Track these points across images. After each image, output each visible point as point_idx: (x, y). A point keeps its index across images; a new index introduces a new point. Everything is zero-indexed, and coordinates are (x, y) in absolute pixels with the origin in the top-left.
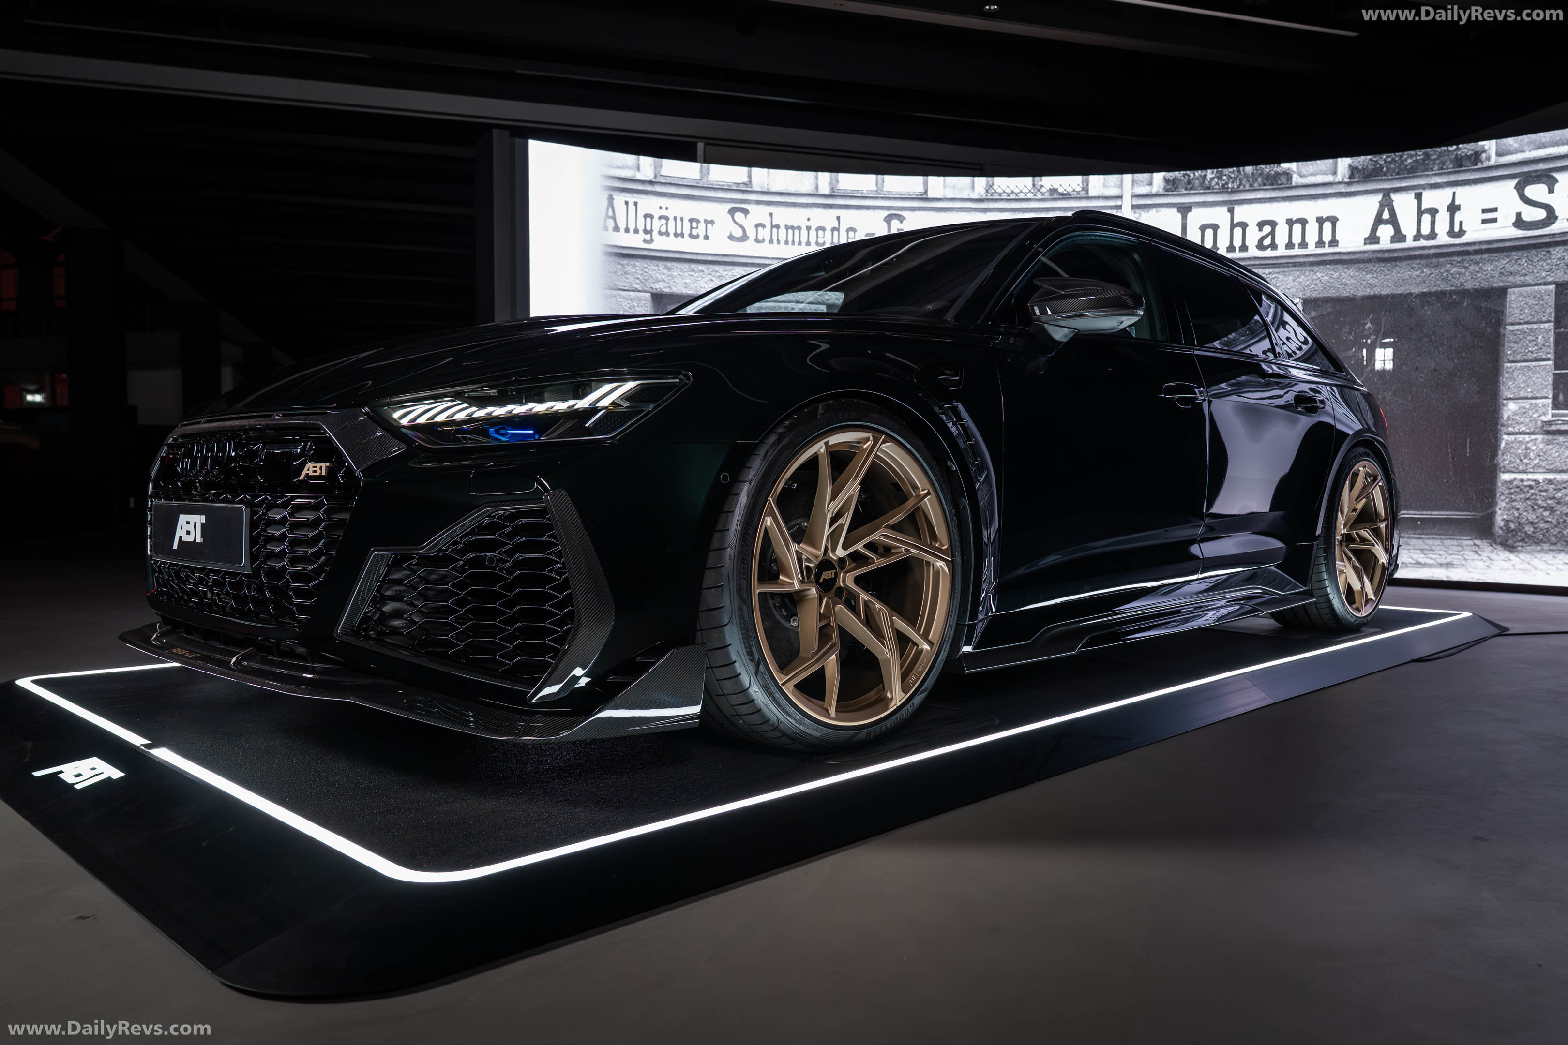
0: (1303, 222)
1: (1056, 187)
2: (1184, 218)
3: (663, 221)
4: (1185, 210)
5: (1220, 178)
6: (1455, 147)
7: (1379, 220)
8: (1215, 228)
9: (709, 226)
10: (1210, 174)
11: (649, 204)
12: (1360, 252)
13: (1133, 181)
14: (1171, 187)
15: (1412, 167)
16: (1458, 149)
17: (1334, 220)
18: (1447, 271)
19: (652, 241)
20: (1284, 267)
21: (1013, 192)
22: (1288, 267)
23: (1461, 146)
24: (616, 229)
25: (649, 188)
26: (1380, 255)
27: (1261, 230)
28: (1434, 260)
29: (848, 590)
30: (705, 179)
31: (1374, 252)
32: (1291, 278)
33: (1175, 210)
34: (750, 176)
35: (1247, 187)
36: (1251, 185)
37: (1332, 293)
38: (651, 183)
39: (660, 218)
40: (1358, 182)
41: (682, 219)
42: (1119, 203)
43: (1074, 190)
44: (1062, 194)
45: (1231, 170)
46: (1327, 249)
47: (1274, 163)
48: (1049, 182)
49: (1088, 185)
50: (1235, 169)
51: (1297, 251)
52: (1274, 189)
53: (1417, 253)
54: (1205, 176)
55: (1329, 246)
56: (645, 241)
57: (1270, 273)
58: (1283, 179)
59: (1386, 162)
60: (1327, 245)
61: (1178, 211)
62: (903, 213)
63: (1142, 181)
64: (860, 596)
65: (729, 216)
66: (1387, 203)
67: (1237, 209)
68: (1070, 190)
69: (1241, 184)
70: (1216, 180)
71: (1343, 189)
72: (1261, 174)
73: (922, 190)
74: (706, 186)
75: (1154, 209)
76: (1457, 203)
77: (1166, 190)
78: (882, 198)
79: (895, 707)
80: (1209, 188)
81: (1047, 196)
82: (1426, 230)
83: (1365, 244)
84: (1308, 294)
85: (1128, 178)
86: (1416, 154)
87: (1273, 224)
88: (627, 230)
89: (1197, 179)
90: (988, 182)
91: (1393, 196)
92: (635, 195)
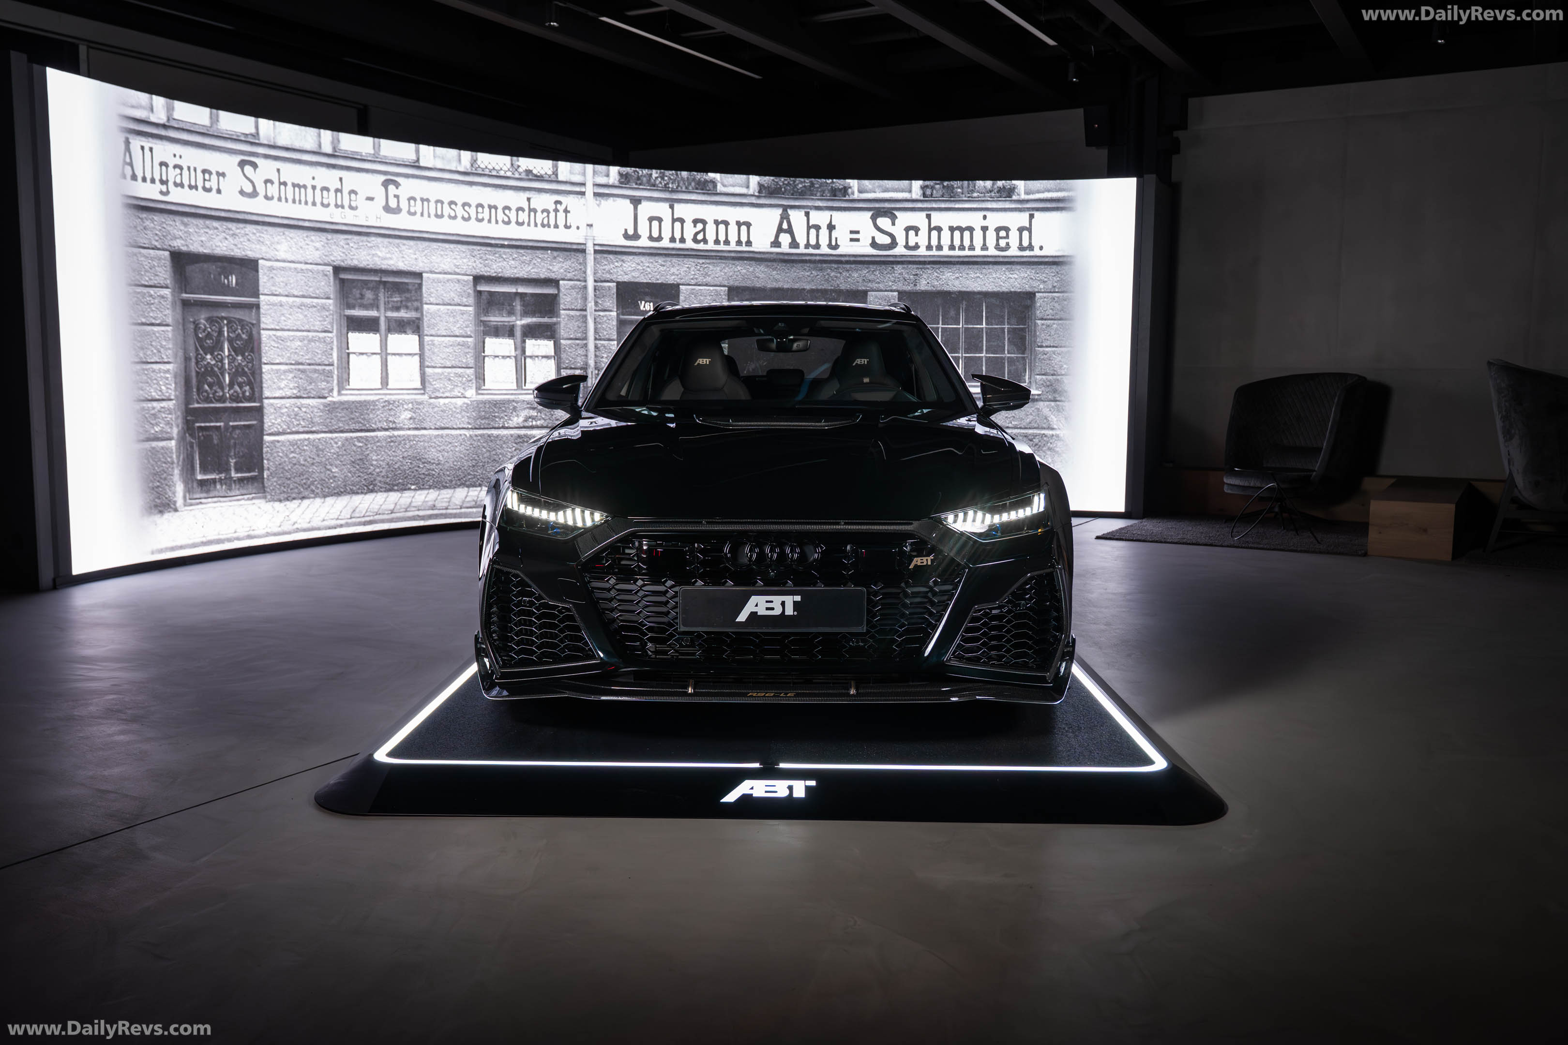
0: (726, 223)
1: (531, 169)
2: (636, 209)
3: (178, 171)
4: (636, 202)
5: (662, 178)
6: (830, 180)
7: (780, 230)
8: (660, 220)
9: (221, 178)
10: (655, 173)
11: (163, 150)
12: (768, 253)
13: (594, 171)
14: (625, 179)
15: (802, 191)
16: (833, 182)
17: (748, 225)
18: (828, 274)
19: (167, 193)
20: (713, 259)
21: (494, 169)
22: (716, 259)
23: (835, 180)
24: (134, 177)
25: (163, 132)
26: (781, 257)
27: (695, 226)
28: (819, 265)
30: (215, 126)
31: (777, 253)
32: (718, 268)
33: (628, 201)
34: (257, 127)
35: (684, 189)
36: (686, 188)
37: (748, 284)
38: (164, 126)
39: (175, 167)
40: (765, 197)
41: (195, 170)
42: (583, 189)
43: (546, 173)
44: (536, 176)
45: (671, 172)
46: (744, 248)
47: (704, 172)
48: (525, 163)
49: (557, 170)
50: (674, 172)
51: (722, 247)
52: (704, 194)
53: (808, 258)
54: (651, 175)
55: (746, 246)
56: (161, 193)
57: (703, 263)
58: (711, 186)
59: (784, 184)
60: (744, 245)
61: (631, 203)
62: (399, 180)
63: (601, 173)
65: (238, 169)
66: (785, 217)
67: (676, 206)
68: (542, 172)
69: (678, 186)
70: (659, 179)
71: (754, 200)
72: (694, 180)
73: (414, 158)
74: (216, 134)
75: (612, 198)
76: (833, 224)
77: (621, 183)
78: (380, 162)
80: (654, 185)
81: (523, 176)
82: (813, 241)
83: (771, 247)
84: (731, 283)
85: (589, 167)
86: (805, 182)
87: (704, 222)
88: (144, 180)
89: (645, 176)
90: (472, 157)
91: (790, 212)
92: (151, 139)
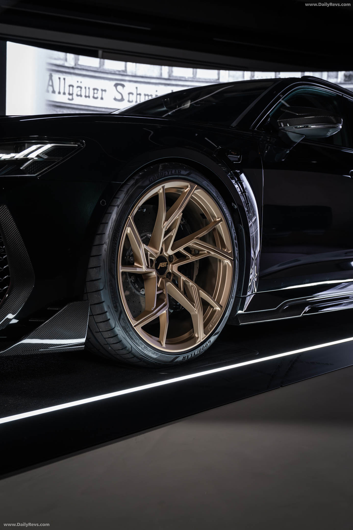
3: (79, 89)
9: (104, 92)
11: (71, 79)
14: (347, 79)
19: (72, 99)
24: (54, 92)
25: (72, 71)
29: (174, 274)
30: (102, 68)
34: (126, 67)
38: (73, 68)
39: (78, 87)
41: (89, 88)
48: (284, 75)
56: (69, 99)
63: (332, 76)
64: (181, 278)
65: (114, 88)
73: (216, 77)
74: (102, 71)
77: (345, 81)
78: (196, 81)
79: (200, 342)
85: (324, 74)
88: (59, 93)
90: (251, 75)
92: (64, 74)
